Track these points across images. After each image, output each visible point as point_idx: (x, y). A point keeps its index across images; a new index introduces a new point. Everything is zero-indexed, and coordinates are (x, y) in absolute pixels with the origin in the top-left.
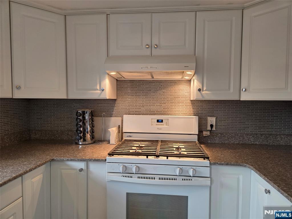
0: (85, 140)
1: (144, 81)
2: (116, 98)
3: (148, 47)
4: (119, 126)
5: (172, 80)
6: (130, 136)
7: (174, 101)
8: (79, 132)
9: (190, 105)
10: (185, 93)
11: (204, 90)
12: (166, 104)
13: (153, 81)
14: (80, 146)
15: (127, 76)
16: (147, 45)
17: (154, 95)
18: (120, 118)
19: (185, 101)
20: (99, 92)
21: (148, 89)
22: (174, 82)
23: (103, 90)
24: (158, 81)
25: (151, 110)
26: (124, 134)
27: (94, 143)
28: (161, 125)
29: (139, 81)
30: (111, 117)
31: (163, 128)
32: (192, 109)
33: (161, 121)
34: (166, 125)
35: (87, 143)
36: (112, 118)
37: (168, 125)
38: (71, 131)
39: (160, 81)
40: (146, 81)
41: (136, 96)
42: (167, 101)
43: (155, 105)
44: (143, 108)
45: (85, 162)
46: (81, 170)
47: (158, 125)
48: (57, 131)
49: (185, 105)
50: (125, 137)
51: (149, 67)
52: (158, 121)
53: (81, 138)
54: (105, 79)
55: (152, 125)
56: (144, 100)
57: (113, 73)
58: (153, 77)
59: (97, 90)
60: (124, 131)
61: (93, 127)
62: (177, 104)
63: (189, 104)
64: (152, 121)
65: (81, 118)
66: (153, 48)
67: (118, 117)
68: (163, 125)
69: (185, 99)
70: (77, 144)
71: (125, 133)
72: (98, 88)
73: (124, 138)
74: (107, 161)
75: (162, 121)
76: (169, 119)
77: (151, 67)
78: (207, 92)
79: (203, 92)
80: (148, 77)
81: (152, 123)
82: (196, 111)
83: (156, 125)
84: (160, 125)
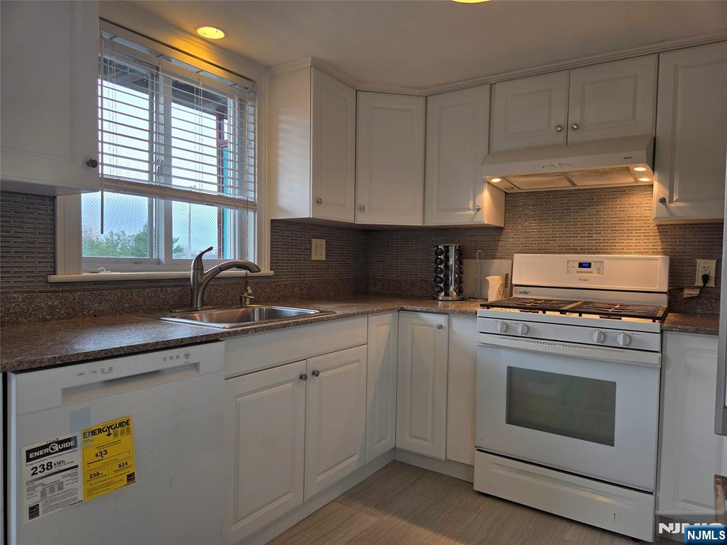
0: (447, 294)
1: (557, 191)
2: (503, 226)
3: (560, 129)
4: (507, 275)
5: (617, 187)
6: (525, 293)
7: (620, 227)
8: (438, 279)
9: (657, 236)
10: (645, 210)
11: (675, 199)
12: (602, 235)
13: (575, 190)
14: (440, 302)
15: (525, 184)
16: (559, 126)
17: (575, 217)
18: (510, 261)
19: (643, 227)
20: (472, 212)
21: (566, 207)
22: (621, 190)
23: (478, 210)
24: (586, 190)
25: (569, 246)
26: (514, 288)
27: (462, 299)
28: (588, 272)
29: (547, 192)
30: (493, 258)
31: (591, 279)
32: (660, 244)
33: (587, 265)
34: (598, 273)
35: (450, 298)
36: (495, 261)
37: (601, 272)
38: (426, 281)
39: (591, 189)
40: (561, 191)
41: (540, 221)
42: (604, 227)
43: (579, 236)
44: (554, 242)
45: (446, 316)
46: (440, 327)
47: (581, 272)
48: (406, 282)
49: (644, 236)
50: (515, 294)
51: (556, 165)
52: (581, 265)
53: (441, 290)
54: (483, 191)
55: (568, 272)
56: (557, 227)
57: (496, 180)
58: (574, 184)
59: (470, 209)
60: (513, 283)
61: (461, 273)
62: (625, 233)
63: (653, 233)
64: (570, 265)
65: (442, 257)
66: (570, 130)
67: (505, 259)
68: (591, 272)
69: (645, 223)
70: (435, 299)
71: (516, 285)
72: (471, 206)
73: (514, 296)
74: (478, 315)
75: (589, 265)
76: (604, 260)
77: (560, 164)
78: (680, 204)
79: (672, 205)
80: (564, 185)
81: (569, 269)
82: (669, 247)
83: (577, 272)
84: (584, 272)
